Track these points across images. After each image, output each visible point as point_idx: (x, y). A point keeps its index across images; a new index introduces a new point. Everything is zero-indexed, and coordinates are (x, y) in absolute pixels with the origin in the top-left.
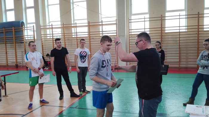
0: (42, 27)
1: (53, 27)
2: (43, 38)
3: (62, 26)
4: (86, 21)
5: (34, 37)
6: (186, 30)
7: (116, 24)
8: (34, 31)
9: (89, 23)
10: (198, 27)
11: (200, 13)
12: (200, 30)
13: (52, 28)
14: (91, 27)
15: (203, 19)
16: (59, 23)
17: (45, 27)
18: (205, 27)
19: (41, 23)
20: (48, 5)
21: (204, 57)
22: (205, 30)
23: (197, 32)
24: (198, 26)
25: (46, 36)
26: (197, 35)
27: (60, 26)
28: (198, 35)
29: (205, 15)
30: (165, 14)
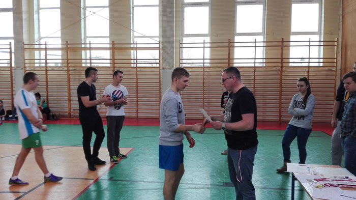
0: (26, 47)
1: (48, 46)
2: (27, 65)
3: (65, 46)
4: (108, 41)
5: (11, 63)
6: (264, 65)
7: (159, 48)
8: (11, 53)
9: (113, 43)
10: (282, 60)
11: (284, 40)
12: (284, 65)
13: (46, 49)
14: (116, 51)
15: (289, 49)
16: (59, 41)
17: (32, 46)
18: (291, 60)
19: (26, 40)
20: (39, 9)
21: (299, 104)
22: (291, 65)
23: (280, 68)
24: (282, 58)
25: (32, 61)
26: (279, 72)
27: (60, 46)
28: (281, 73)
29: (291, 44)
30: (234, 39)
